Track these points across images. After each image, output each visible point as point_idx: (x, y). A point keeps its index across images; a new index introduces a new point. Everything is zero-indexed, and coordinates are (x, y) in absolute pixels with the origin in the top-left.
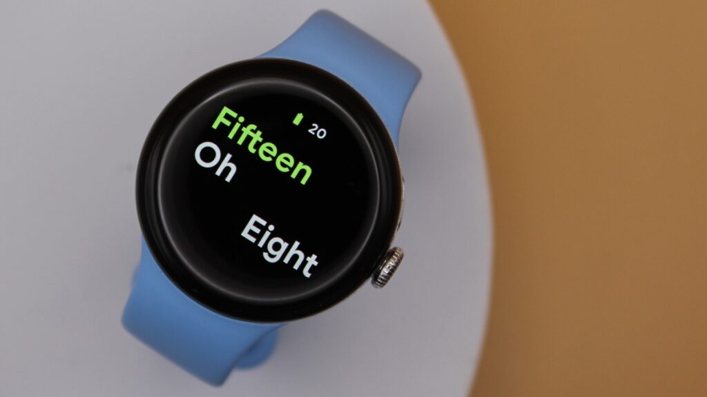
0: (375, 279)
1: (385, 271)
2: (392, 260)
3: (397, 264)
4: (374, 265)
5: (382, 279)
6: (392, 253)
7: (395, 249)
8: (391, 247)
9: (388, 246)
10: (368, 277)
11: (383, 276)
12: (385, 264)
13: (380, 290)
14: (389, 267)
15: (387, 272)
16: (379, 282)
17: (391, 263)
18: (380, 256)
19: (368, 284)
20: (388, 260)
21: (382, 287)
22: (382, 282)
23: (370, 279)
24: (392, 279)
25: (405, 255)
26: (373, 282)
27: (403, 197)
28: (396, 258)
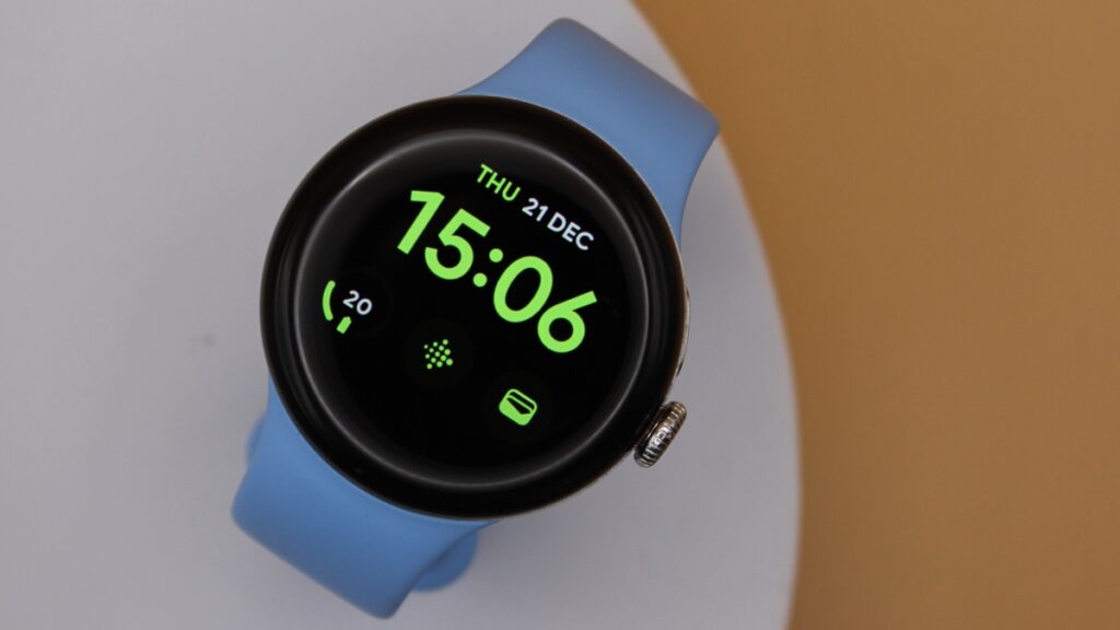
0: (641, 452)
1: (655, 441)
2: (665, 424)
3: (674, 431)
4: (638, 431)
5: (650, 455)
6: (668, 412)
7: (673, 404)
8: (667, 402)
9: (662, 399)
10: (629, 449)
11: (652, 449)
12: (655, 431)
13: (646, 470)
14: (661, 436)
15: (657, 443)
16: (645, 458)
17: (665, 429)
18: (648, 416)
19: (629, 460)
20: (661, 423)
21: (650, 466)
22: (649, 458)
23: (633, 452)
24: (665, 454)
25: (688, 416)
26: (636, 458)
27: (687, 322)
28: (673, 421)
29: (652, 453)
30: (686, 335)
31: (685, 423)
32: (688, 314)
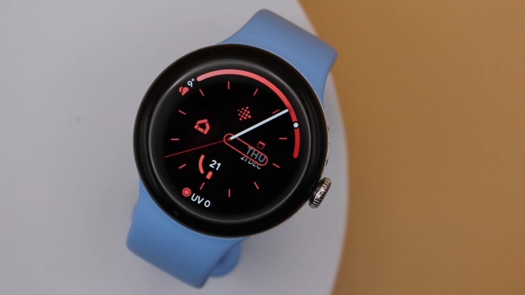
0: (312, 201)
1: (318, 196)
2: (322, 187)
3: (327, 190)
4: (310, 192)
5: (316, 202)
6: (323, 182)
7: (325, 178)
8: (322, 178)
9: (320, 177)
10: (306, 200)
11: (317, 199)
12: (318, 191)
13: (315, 210)
14: (321, 193)
15: (319, 197)
16: (314, 204)
17: (322, 190)
18: (314, 185)
19: (306, 206)
20: (320, 187)
21: (316, 207)
22: (316, 204)
23: (308, 202)
24: (323, 201)
25: (332, 183)
26: (310, 205)
27: (329, 141)
28: (326, 186)
29: (317, 201)
30: (329, 146)
31: (331, 186)
32: (329, 137)
